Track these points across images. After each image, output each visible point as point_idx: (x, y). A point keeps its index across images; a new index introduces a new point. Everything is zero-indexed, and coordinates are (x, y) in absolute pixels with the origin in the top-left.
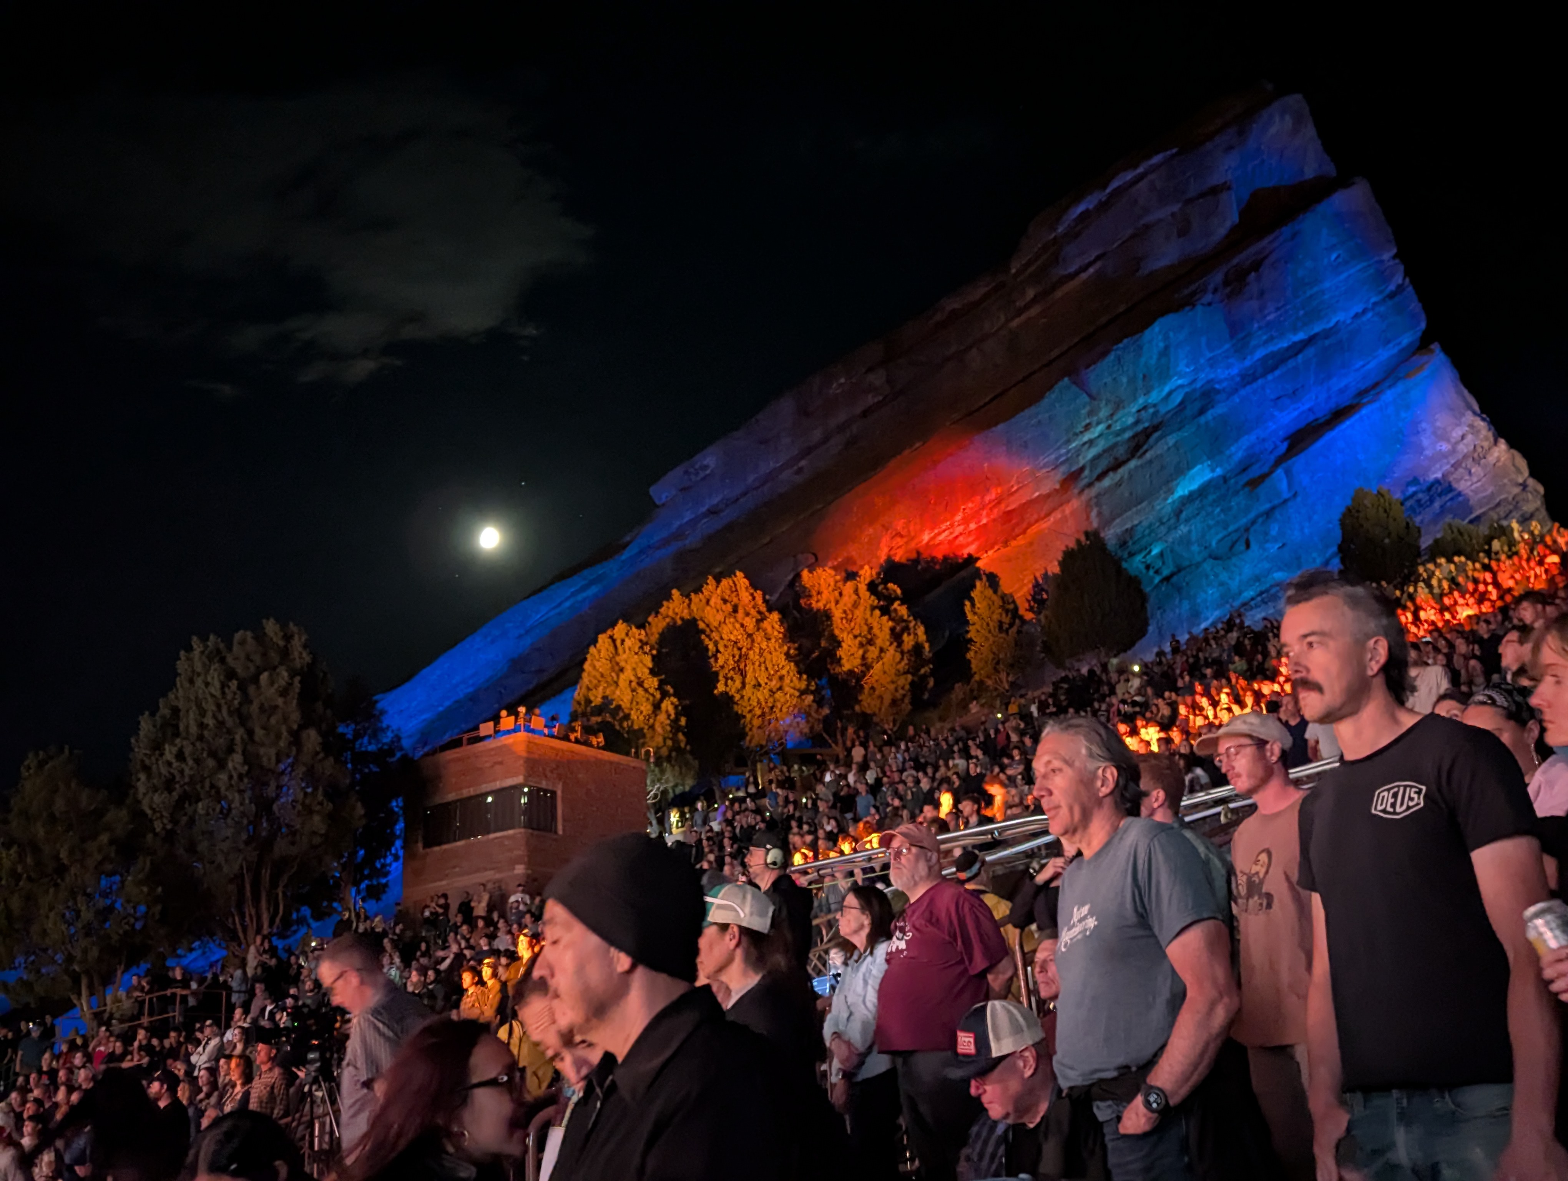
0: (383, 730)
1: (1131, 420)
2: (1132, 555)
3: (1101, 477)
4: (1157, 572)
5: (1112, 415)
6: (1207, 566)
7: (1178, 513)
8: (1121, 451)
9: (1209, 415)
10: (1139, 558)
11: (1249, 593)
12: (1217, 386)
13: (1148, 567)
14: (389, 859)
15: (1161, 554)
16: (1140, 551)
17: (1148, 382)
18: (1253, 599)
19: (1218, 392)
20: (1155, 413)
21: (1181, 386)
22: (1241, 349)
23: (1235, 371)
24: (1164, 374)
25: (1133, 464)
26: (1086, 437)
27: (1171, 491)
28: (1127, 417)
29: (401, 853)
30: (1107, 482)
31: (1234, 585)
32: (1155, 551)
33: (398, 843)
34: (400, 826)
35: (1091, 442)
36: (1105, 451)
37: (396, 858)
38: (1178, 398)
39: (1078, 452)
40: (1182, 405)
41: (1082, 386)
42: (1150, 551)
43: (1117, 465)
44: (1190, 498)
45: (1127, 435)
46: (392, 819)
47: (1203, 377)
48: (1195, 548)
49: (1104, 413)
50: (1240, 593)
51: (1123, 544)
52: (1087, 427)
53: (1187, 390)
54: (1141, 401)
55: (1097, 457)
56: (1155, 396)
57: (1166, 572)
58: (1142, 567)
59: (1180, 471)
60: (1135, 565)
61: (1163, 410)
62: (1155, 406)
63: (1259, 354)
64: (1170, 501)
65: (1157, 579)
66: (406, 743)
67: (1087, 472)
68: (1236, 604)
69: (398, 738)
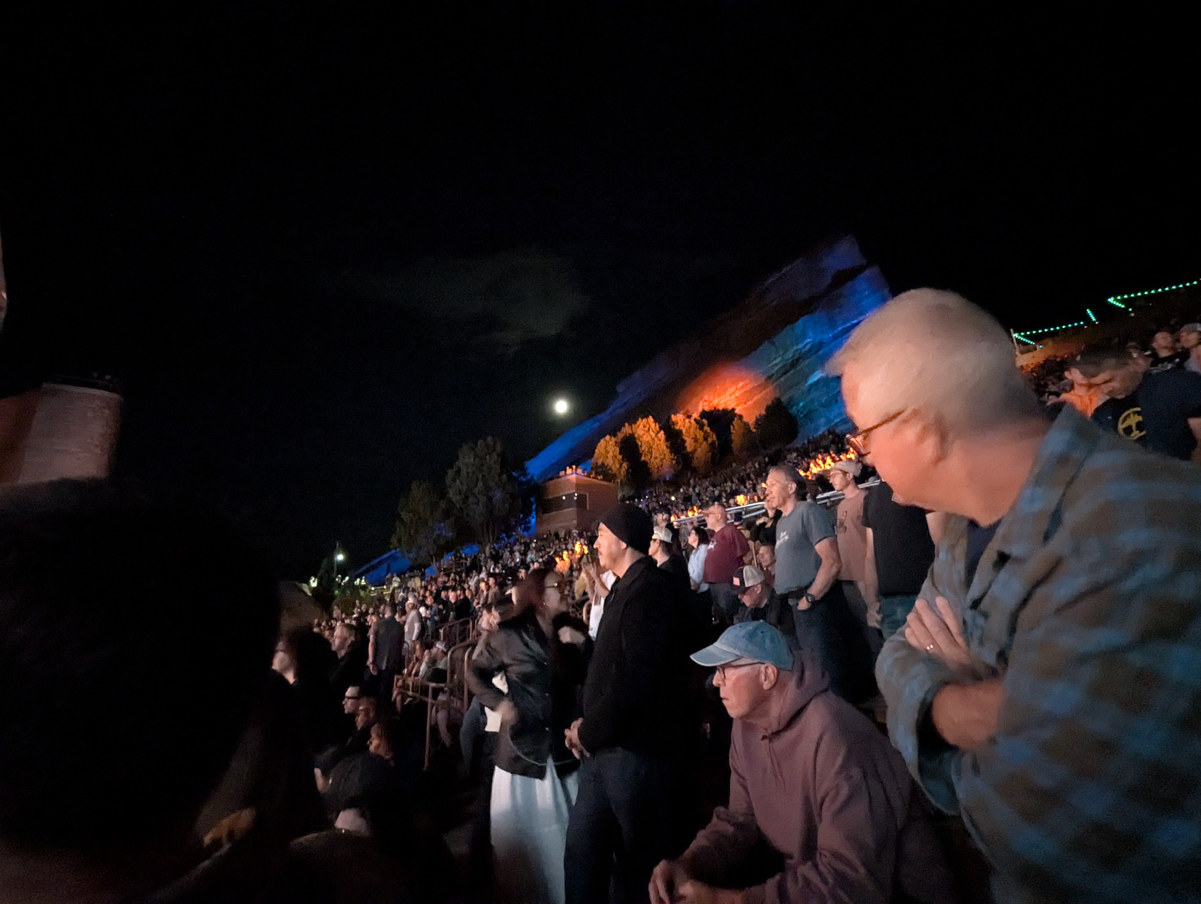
0: (528, 474)
1: (791, 356)
2: (792, 407)
3: (780, 377)
4: (802, 413)
5: (783, 354)
7: (810, 390)
8: (788, 367)
9: (821, 352)
10: (795, 407)
11: (837, 420)
12: (824, 341)
13: (798, 411)
14: (531, 518)
15: (803, 406)
16: (794, 405)
17: (798, 341)
19: (824, 343)
20: (801, 352)
21: (810, 342)
22: (833, 326)
23: (831, 335)
24: (804, 336)
25: (792, 371)
26: (775, 362)
27: (806, 382)
28: (789, 355)
29: (535, 516)
30: (782, 379)
32: (801, 404)
33: (534, 513)
34: (534, 507)
35: (776, 364)
36: (782, 367)
37: (533, 518)
38: (809, 346)
39: (772, 368)
40: (810, 350)
41: (773, 343)
42: (799, 405)
43: (785, 373)
44: (813, 384)
45: (790, 361)
46: (532, 504)
47: (818, 338)
48: (816, 404)
49: (781, 353)
51: (789, 403)
52: (775, 359)
53: (812, 343)
54: (795, 348)
55: (780, 369)
56: (800, 346)
57: (805, 413)
58: (796, 412)
59: (811, 373)
60: (794, 410)
61: (803, 351)
62: (800, 349)
63: (840, 329)
64: (806, 385)
65: (802, 416)
66: (535, 478)
67: (774, 376)
69: (532, 477)
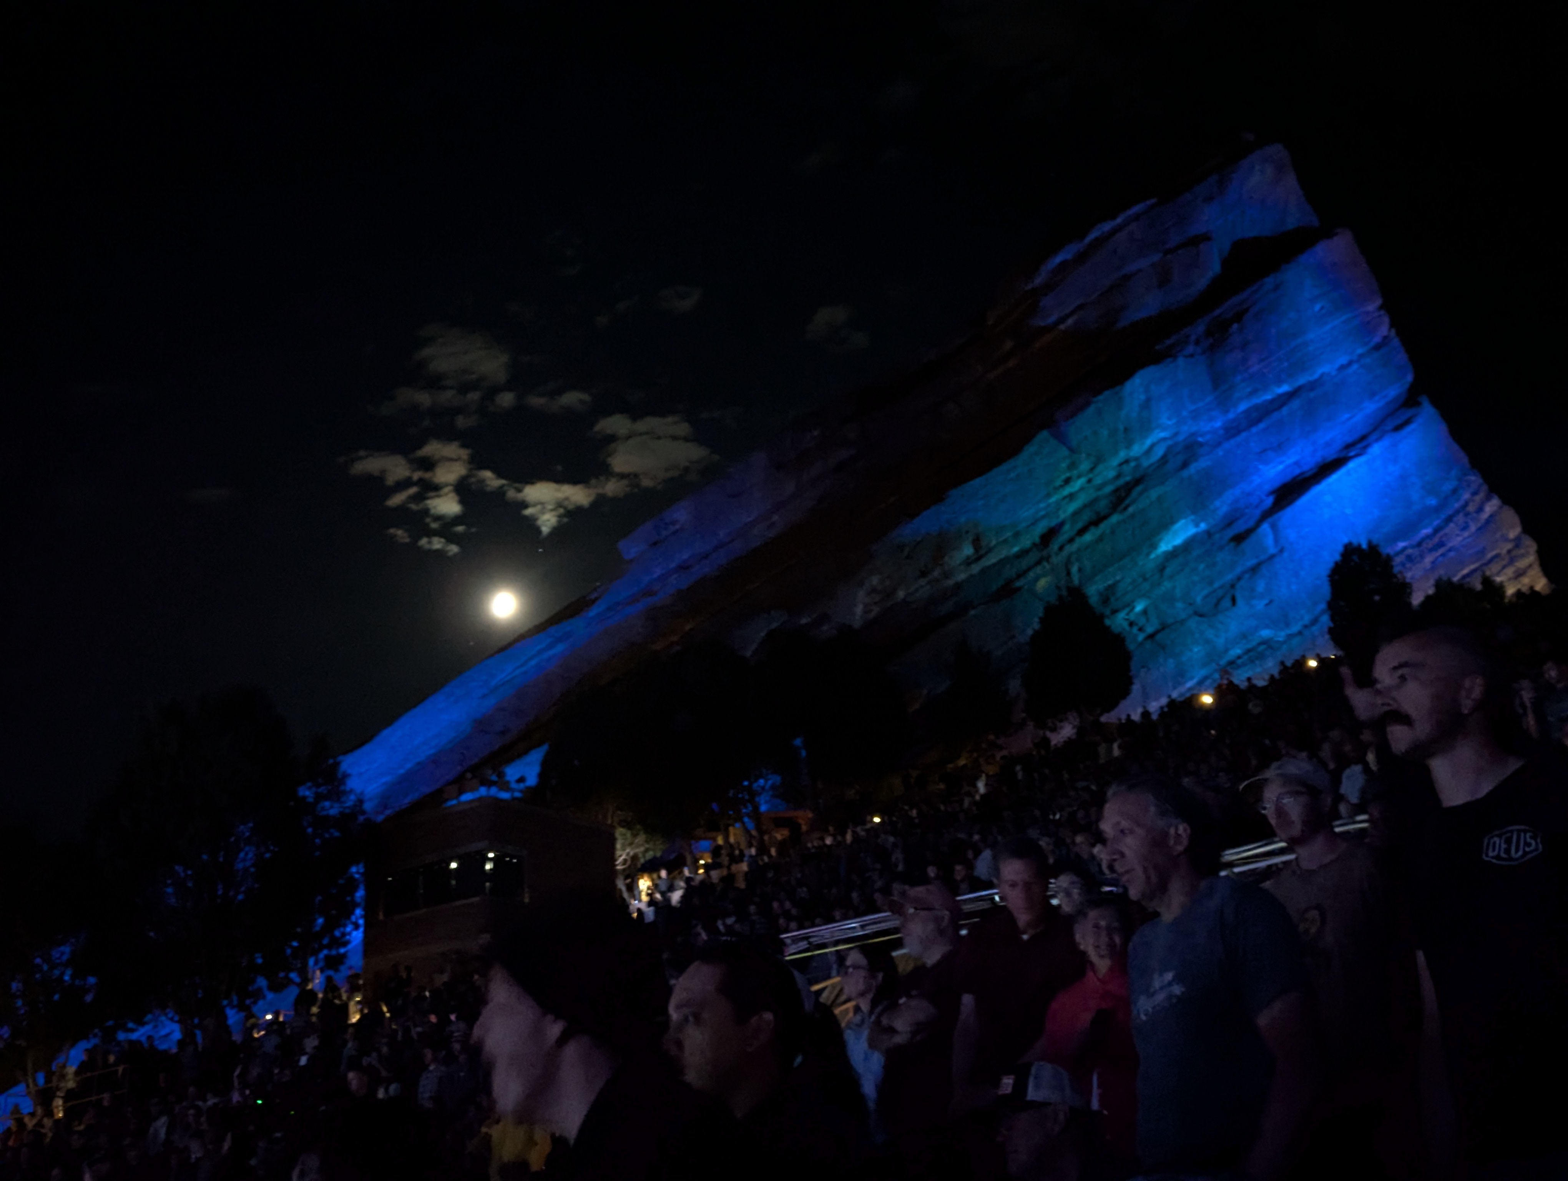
0: (345, 793)
1: (1112, 474)
2: (1115, 612)
3: (1082, 532)
4: (1141, 629)
5: (1092, 470)
6: (1192, 623)
7: (1162, 569)
8: (1103, 505)
9: (1193, 469)
10: (1122, 615)
11: (1237, 651)
12: (1200, 439)
13: (1131, 624)
14: (349, 929)
15: (1145, 612)
16: (1124, 608)
17: (1128, 436)
18: (1239, 657)
19: (1201, 445)
20: (1137, 467)
21: (1164, 439)
22: (1224, 402)
23: (1218, 424)
24: (1146, 426)
25: (1115, 518)
26: (1067, 491)
27: (1154, 546)
28: (1107, 472)
29: (361, 922)
30: (1088, 537)
31: (1220, 642)
32: (1139, 608)
33: (359, 912)
34: (360, 894)
35: (1071, 497)
36: (1085, 506)
37: (357, 927)
38: (1160, 452)
39: (1058, 506)
40: (1164, 460)
41: (1061, 438)
42: (1134, 608)
43: (1096, 522)
44: (1173, 554)
45: (1108, 489)
46: (352, 885)
47: (1186, 429)
48: (1179, 605)
49: (1084, 466)
50: (1227, 651)
51: (1105, 601)
52: (1067, 481)
53: (1170, 443)
54: (1122, 455)
55: (1076, 514)
56: (1137, 450)
57: (1150, 630)
58: (1125, 624)
59: (1165, 524)
60: (1119, 622)
61: (1145, 463)
62: (1137, 459)
63: (1243, 407)
64: (1153, 556)
65: (1141, 637)
66: (368, 806)
67: (1067, 527)
68: (1223, 662)
69: (361, 802)
